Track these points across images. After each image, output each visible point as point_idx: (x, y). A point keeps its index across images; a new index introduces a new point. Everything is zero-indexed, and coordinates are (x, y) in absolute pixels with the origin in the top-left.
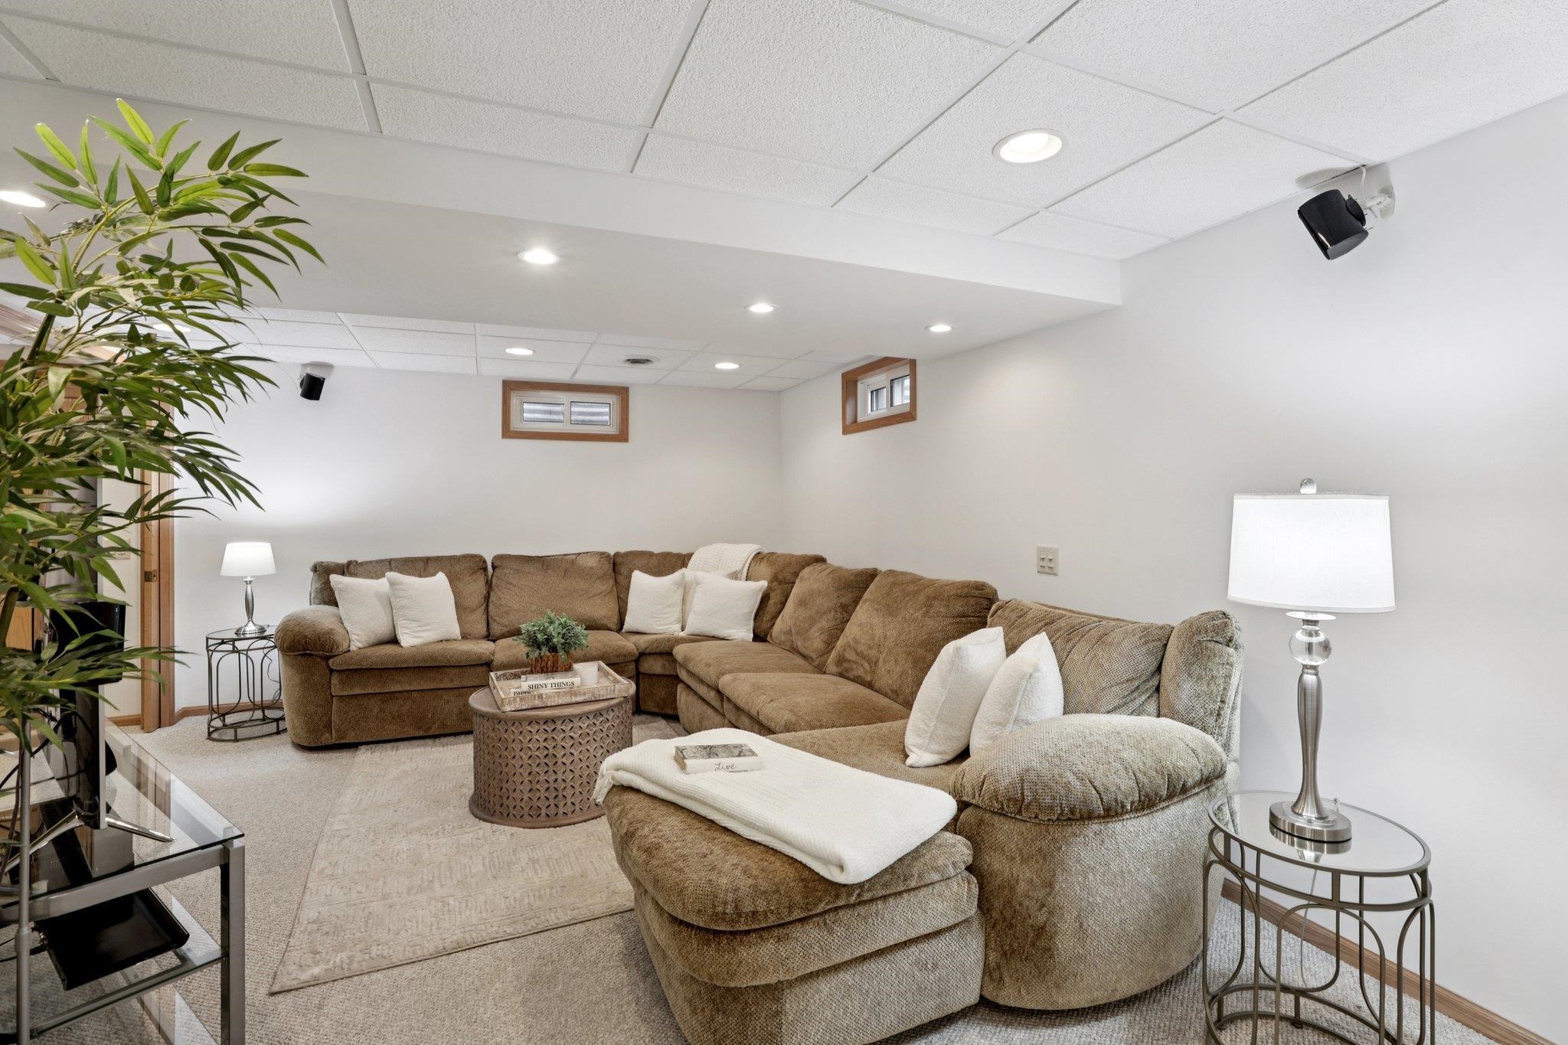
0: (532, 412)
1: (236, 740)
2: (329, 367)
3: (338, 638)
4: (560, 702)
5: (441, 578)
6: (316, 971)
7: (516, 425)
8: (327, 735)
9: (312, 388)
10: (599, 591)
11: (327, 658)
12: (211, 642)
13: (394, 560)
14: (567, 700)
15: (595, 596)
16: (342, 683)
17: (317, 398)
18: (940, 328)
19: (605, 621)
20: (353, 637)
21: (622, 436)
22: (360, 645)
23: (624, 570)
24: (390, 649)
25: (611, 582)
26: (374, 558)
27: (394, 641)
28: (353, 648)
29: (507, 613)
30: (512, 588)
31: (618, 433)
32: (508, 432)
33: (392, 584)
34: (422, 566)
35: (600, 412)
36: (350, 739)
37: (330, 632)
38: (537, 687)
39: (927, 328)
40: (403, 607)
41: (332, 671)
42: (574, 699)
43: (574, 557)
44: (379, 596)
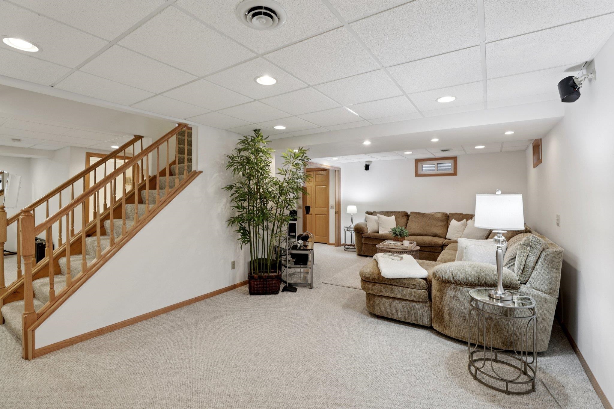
0: (426, 168)
1: (348, 251)
2: (371, 161)
3: (364, 229)
4: (393, 248)
5: (393, 217)
6: (329, 282)
7: (420, 172)
8: (361, 252)
9: (367, 167)
10: (440, 225)
11: (362, 234)
12: (345, 228)
13: (384, 212)
14: (395, 248)
15: (438, 226)
16: (364, 240)
17: (368, 170)
18: (509, 133)
19: (441, 235)
20: (369, 230)
21: (455, 174)
22: (370, 232)
23: (450, 219)
24: (377, 234)
25: (445, 223)
26: (379, 211)
27: (378, 232)
28: (368, 232)
29: (411, 229)
30: (413, 222)
31: (454, 173)
32: (417, 175)
33: (378, 217)
34: (388, 214)
35: (448, 166)
36: (366, 254)
37: (363, 228)
38: (389, 243)
39: (504, 133)
40: (380, 224)
41: (363, 237)
42: (397, 248)
43: (434, 214)
44: (375, 220)
